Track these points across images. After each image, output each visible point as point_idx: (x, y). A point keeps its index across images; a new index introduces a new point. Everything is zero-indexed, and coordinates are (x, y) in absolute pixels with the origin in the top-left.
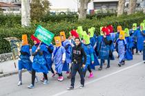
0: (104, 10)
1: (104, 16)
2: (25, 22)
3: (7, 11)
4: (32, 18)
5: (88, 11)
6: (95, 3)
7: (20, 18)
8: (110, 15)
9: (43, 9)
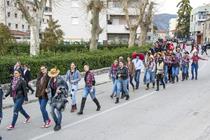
1: (116, 47)
3: (21, 40)
5: (100, 41)
6: (108, 34)
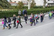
0: (51, 5)
1: (50, 7)
2: (29, 8)
3: (25, 5)
4: (31, 7)
5: (46, 5)
6: (48, 4)
7: (28, 7)
8: (52, 7)
9: (34, 5)
